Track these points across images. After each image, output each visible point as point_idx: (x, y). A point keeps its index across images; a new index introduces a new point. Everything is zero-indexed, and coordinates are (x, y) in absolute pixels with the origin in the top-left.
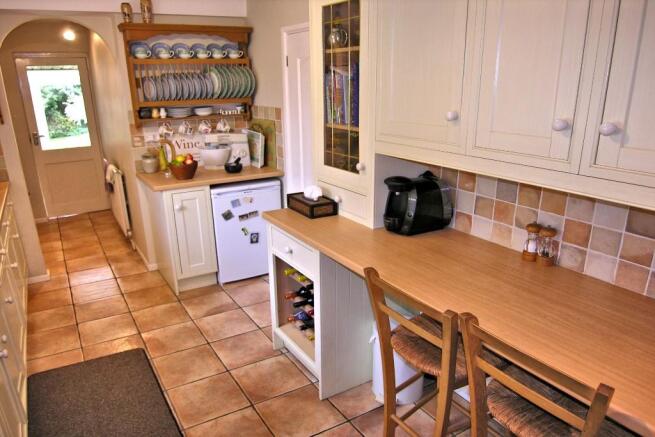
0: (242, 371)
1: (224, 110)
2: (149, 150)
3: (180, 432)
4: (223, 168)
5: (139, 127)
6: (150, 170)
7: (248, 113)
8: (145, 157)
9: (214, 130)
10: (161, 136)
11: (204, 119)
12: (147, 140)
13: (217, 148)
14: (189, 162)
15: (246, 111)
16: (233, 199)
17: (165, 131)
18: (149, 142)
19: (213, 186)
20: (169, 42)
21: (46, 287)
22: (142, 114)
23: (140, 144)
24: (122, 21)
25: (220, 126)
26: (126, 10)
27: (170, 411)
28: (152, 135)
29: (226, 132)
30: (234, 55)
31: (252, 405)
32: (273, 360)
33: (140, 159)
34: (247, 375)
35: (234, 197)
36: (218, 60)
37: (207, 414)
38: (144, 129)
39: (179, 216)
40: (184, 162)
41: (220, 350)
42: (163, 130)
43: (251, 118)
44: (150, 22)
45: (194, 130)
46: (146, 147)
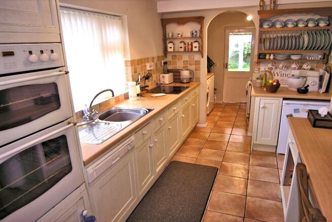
0: (252, 199)
1: (309, 57)
2: (260, 75)
3: (204, 210)
4: (296, 90)
5: (258, 63)
6: (258, 86)
7: (326, 59)
8: (258, 79)
9: (300, 68)
10: (269, 69)
11: (296, 61)
12: (261, 70)
13: (298, 78)
14: (275, 84)
15: (324, 58)
16: (296, 108)
17: (271, 66)
18: (262, 71)
19: (284, 99)
20: (283, 19)
21: (203, 130)
22: (261, 57)
23: (257, 72)
24: (259, 10)
25: (305, 66)
26: (261, 4)
27: (208, 199)
28: (263, 68)
29: (307, 70)
30: (322, 24)
31: (244, 218)
32: (273, 202)
33: (255, 79)
34: (254, 202)
35: (296, 107)
36: (311, 27)
37: (221, 209)
38: (261, 65)
39: (262, 111)
40: (272, 84)
41: (251, 184)
42: (270, 66)
43: (327, 62)
44: (274, 9)
45: (288, 68)
46: (260, 74)
